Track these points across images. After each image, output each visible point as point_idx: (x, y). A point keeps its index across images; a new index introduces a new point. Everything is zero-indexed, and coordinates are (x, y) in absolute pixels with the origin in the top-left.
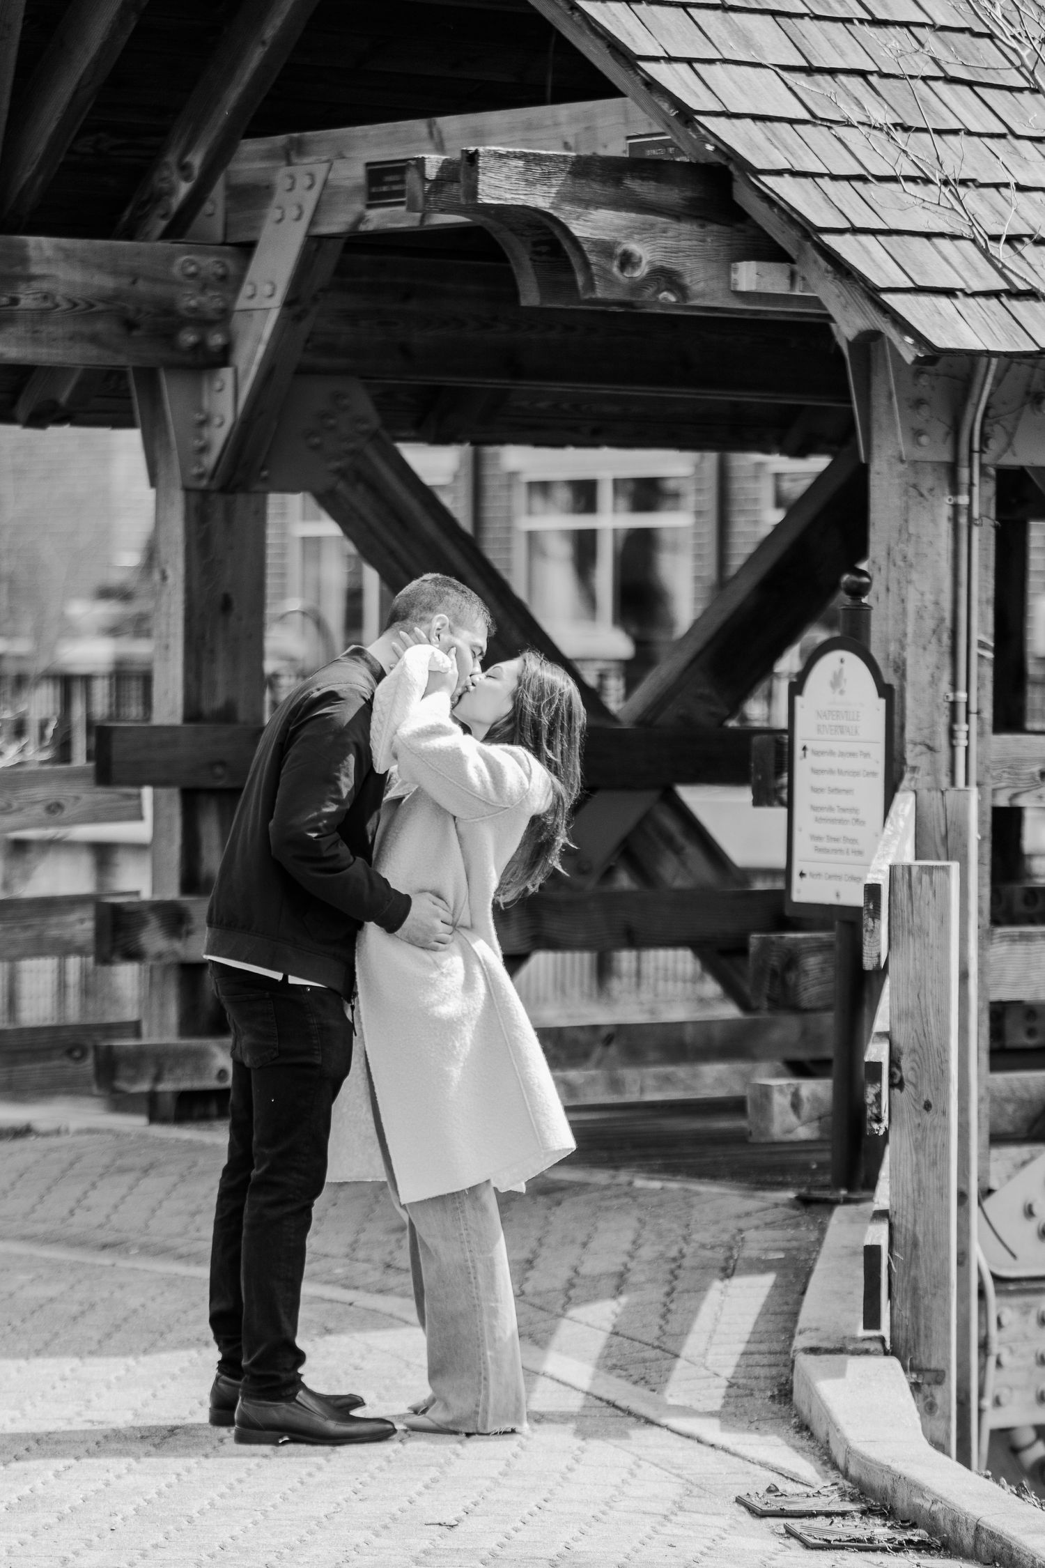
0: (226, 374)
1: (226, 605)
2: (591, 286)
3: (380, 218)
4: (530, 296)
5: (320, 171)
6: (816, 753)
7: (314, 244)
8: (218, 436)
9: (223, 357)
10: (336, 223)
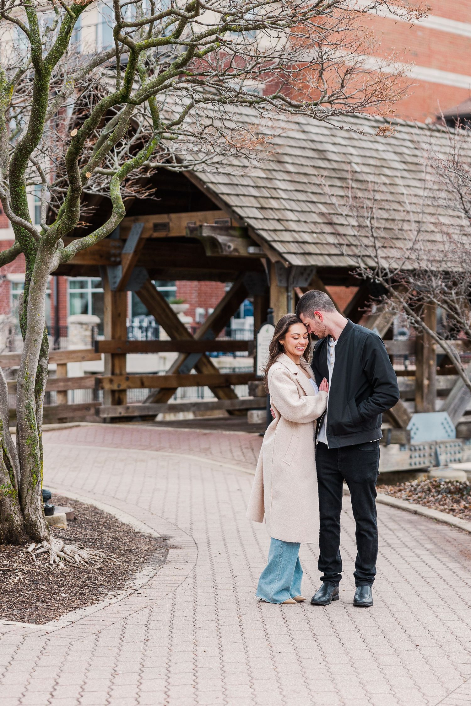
0: (120, 267)
1: (119, 315)
2: (222, 251)
3: (156, 235)
4: (209, 253)
5: (142, 225)
6: (263, 345)
7: (140, 239)
8: (118, 280)
9: (119, 263)
10: (146, 235)
